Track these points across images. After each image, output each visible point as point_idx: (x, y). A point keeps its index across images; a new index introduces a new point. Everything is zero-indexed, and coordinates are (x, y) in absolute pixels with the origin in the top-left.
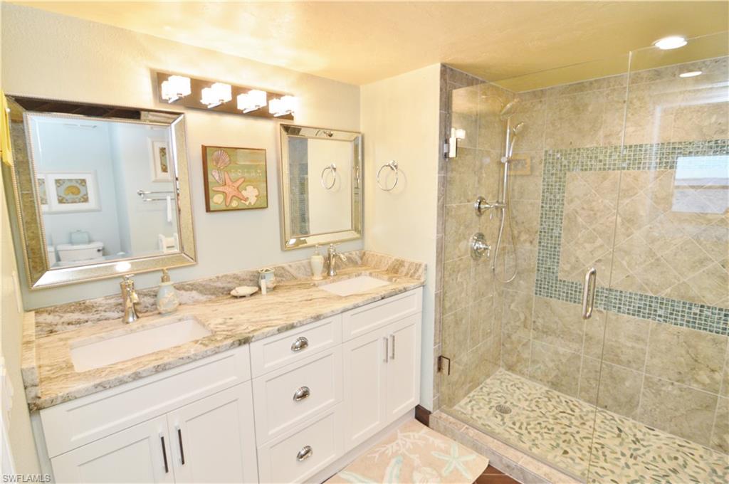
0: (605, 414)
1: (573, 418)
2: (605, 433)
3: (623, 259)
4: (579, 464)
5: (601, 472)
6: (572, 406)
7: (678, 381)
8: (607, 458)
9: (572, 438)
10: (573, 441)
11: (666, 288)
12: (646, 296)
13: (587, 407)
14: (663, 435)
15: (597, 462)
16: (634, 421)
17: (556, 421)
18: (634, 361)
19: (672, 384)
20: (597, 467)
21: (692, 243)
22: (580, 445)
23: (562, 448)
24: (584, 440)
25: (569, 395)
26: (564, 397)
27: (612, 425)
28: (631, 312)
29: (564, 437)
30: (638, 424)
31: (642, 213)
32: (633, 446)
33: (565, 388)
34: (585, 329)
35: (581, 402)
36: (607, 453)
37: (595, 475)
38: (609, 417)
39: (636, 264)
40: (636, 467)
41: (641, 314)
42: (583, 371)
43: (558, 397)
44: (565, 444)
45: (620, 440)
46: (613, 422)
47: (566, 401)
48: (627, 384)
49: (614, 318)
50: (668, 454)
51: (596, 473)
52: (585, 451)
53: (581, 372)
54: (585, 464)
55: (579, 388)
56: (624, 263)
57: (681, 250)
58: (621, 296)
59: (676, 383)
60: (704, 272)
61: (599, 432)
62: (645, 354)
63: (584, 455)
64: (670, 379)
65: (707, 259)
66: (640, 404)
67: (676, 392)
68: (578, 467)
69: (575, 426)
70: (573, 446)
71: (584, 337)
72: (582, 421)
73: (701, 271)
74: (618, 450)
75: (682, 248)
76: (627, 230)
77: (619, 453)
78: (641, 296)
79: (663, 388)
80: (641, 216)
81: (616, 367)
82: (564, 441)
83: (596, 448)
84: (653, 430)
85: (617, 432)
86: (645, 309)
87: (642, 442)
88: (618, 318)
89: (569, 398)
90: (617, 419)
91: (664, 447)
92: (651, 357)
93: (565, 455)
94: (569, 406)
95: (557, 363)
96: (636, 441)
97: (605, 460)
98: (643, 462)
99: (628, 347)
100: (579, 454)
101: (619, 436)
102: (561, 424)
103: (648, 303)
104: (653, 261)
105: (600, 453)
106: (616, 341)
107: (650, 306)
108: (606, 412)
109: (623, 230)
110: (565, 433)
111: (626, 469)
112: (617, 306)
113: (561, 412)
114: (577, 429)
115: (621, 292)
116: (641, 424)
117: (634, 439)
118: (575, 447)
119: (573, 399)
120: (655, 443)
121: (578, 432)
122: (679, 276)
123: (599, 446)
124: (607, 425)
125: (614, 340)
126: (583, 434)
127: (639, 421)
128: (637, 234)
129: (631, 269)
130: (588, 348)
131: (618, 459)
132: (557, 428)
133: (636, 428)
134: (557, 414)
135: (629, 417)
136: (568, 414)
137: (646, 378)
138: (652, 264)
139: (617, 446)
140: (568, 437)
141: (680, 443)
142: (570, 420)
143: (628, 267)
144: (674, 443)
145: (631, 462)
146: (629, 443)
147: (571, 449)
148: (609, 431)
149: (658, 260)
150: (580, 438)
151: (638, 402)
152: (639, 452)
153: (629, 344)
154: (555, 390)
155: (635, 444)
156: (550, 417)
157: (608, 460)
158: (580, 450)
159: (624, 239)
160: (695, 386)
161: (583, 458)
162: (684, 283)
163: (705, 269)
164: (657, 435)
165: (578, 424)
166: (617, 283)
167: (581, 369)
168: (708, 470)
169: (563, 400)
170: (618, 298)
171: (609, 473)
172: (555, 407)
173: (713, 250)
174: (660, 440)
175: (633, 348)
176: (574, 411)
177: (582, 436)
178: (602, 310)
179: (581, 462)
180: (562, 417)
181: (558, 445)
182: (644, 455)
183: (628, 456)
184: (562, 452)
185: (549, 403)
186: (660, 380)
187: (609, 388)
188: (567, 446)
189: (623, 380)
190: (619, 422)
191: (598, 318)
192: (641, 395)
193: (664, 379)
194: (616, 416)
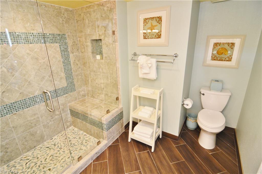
0: (37, 149)
1: (32, 161)
2: (46, 153)
3: (15, 87)
4: (57, 166)
5: (63, 160)
6: (25, 159)
7: (52, 119)
8: (58, 156)
9: (43, 165)
10: (45, 165)
11: (36, 91)
12: (31, 98)
13: (30, 153)
14: (56, 137)
15: (59, 160)
16: (46, 142)
17: (30, 168)
18: (37, 123)
19: (51, 121)
20: (61, 161)
21: (38, 72)
22: (48, 163)
23: (47, 170)
24: (46, 160)
25: (18, 157)
26: (18, 160)
27: (44, 149)
28: (28, 106)
29: (41, 168)
30: (48, 141)
31: (15, 65)
32: (56, 147)
33: (15, 157)
34: (11, 126)
35: (25, 154)
36: (56, 155)
37: (64, 162)
38: (40, 148)
39: (22, 87)
40: (65, 149)
41: (32, 105)
42: (19, 143)
43: (15, 162)
44: (45, 168)
45: (52, 149)
46: (42, 148)
47: (21, 160)
48: (38, 132)
49: (22, 113)
50: (63, 140)
51: (63, 162)
52: (51, 162)
53: (19, 144)
54: (58, 164)
55: (21, 151)
56: (16, 88)
57: (36, 76)
58: (21, 102)
59: (52, 120)
60: (45, 81)
61: (45, 154)
62: (39, 118)
63: (54, 163)
64: (49, 120)
65: (44, 76)
66: (45, 135)
67: (53, 122)
68: (59, 167)
69: (37, 161)
70: (47, 166)
71: (13, 129)
72: (36, 158)
73: (44, 81)
74: (56, 152)
75: (36, 75)
76: (12, 74)
77: (58, 152)
78: (29, 98)
79: (49, 124)
80: (15, 66)
81: (31, 130)
82: (43, 168)
83: (52, 158)
84: (52, 139)
85: (48, 149)
86: (32, 102)
87: (56, 144)
88: (24, 112)
89: (19, 158)
90: (42, 146)
91: (60, 139)
92: (42, 118)
93: (51, 170)
94: (25, 160)
95: (5, 150)
96: (55, 145)
97: (59, 157)
98: (64, 147)
99: (33, 120)
100: (52, 165)
101: (50, 149)
102: (33, 167)
103: (32, 100)
104: (27, 83)
105: (55, 158)
106: (27, 121)
107: (34, 100)
108: (36, 148)
109: (9, 74)
110: (39, 166)
111: (65, 152)
112: (21, 107)
113: (26, 164)
114: (40, 161)
115: (20, 101)
116: (48, 140)
117: (54, 145)
118: (48, 165)
119: (21, 157)
120: (58, 140)
121: (41, 162)
122: (39, 85)
123: (52, 157)
124: (43, 150)
125: (26, 121)
126: (43, 160)
127: (47, 140)
128: (17, 74)
129: (20, 90)
130: (17, 132)
131: (60, 153)
132: (34, 169)
133: (49, 143)
134: (26, 166)
135: (44, 142)
136: (29, 162)
137: (43, 125)
138: (27, 85)
139: (54, 151)
140: (42, 167)
141: (61, 135)
142: (33, 162)
143: (19, 89)
144: (60, 136)
145: (62, 150)
146: (55, 147)
147: (49, 167)
148: (46, 151)
149: (29, 82)
150: (45, 162)
151: (44, 135)
152: (60, 146)
153: (32, 118)
154: (10, 162)
155: (56, 146)
156: (27, 169)
157: (59, 156)
158: (51, 164)
159: (12, 78)
160: (56, 117)
161: (55, 164)
162: (41, 87)
163: (45, 80)
164: (55, 139)
165: (37, 160)
166: (17, 98)
167: (18, 143)
168: (72, 134)
169: (19, 161)
170: (20, 104)
171: (65, 158)
172: (22, 166)
173: (45, 73)
174: (57, 139)
175: (34, 119)
176: (29, 159)
177: (44, 161)
178: (16, 113)
179: (56, 165)
180: (29, 165)
181: (44, 171)
182: (61, 145)
183: (60, 150)
184: (48, 171)
185: (17, 168)
186: (47, 123)
187: (33, 139)
188: (47, 168)
189: (36, 132)
190: (44, 146)
191: (15, 117)
192: (44, 132)
193: (48, 121)
194: (40, 146)
